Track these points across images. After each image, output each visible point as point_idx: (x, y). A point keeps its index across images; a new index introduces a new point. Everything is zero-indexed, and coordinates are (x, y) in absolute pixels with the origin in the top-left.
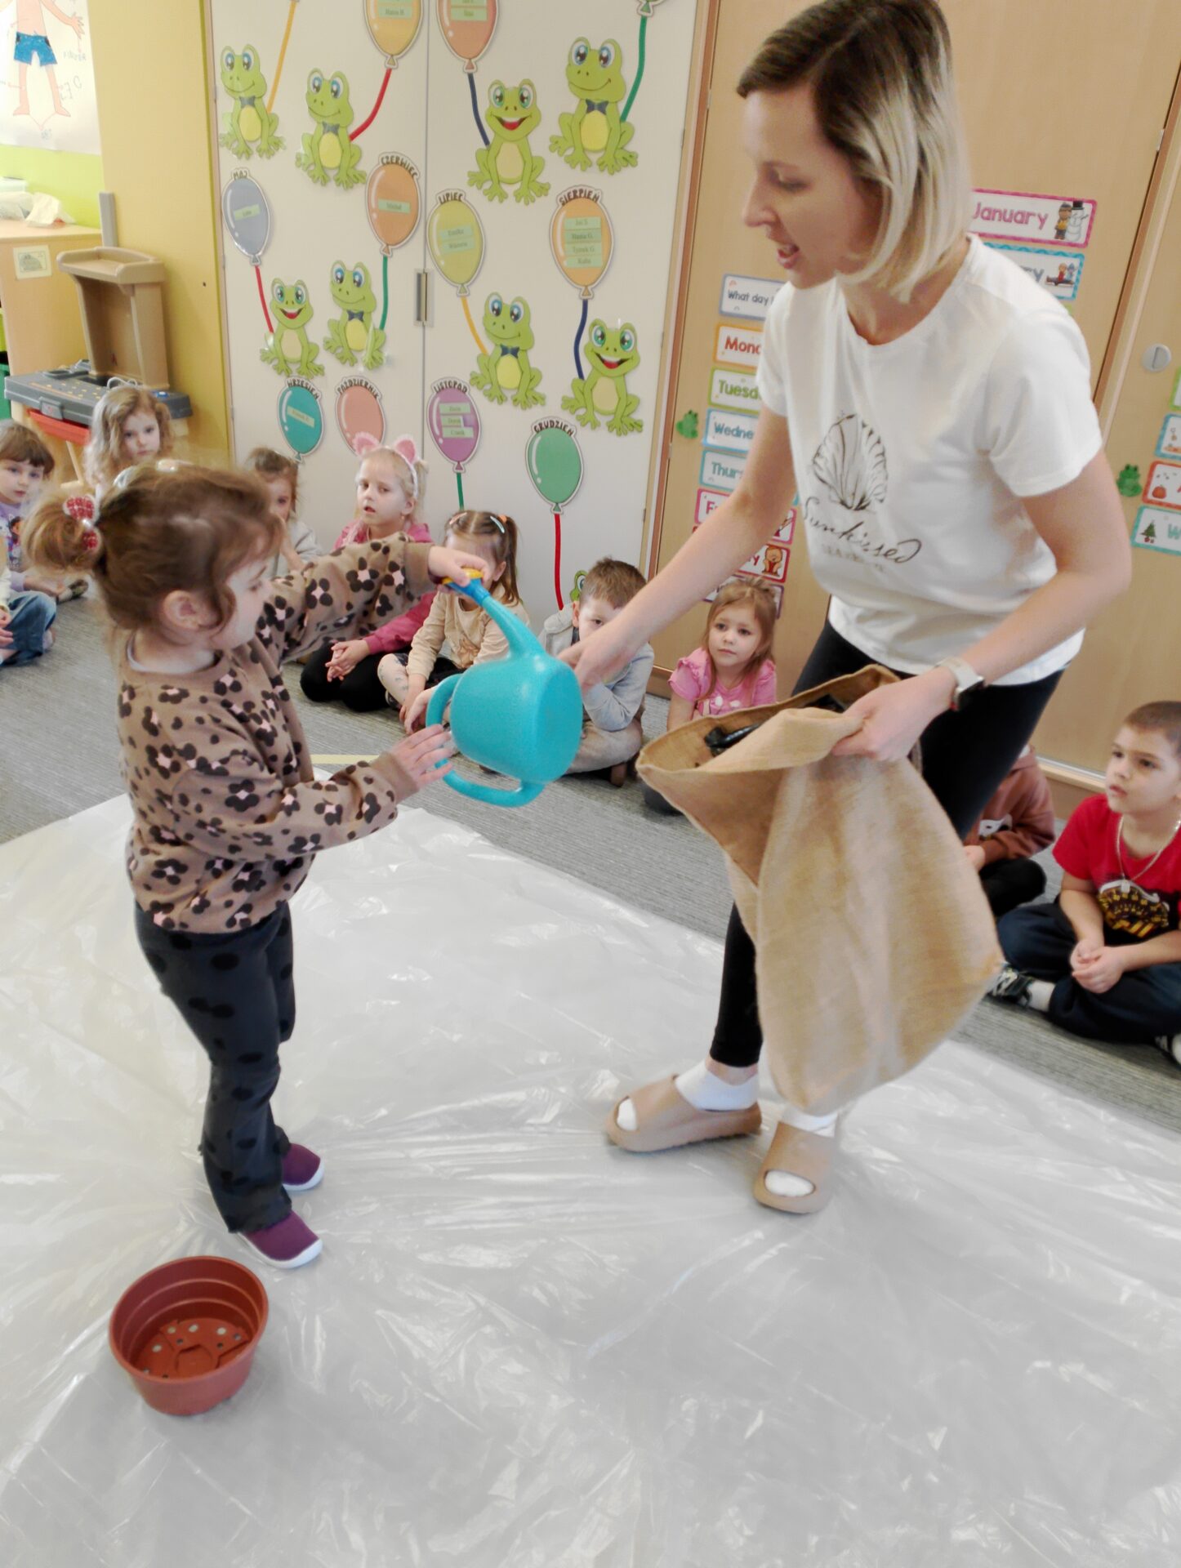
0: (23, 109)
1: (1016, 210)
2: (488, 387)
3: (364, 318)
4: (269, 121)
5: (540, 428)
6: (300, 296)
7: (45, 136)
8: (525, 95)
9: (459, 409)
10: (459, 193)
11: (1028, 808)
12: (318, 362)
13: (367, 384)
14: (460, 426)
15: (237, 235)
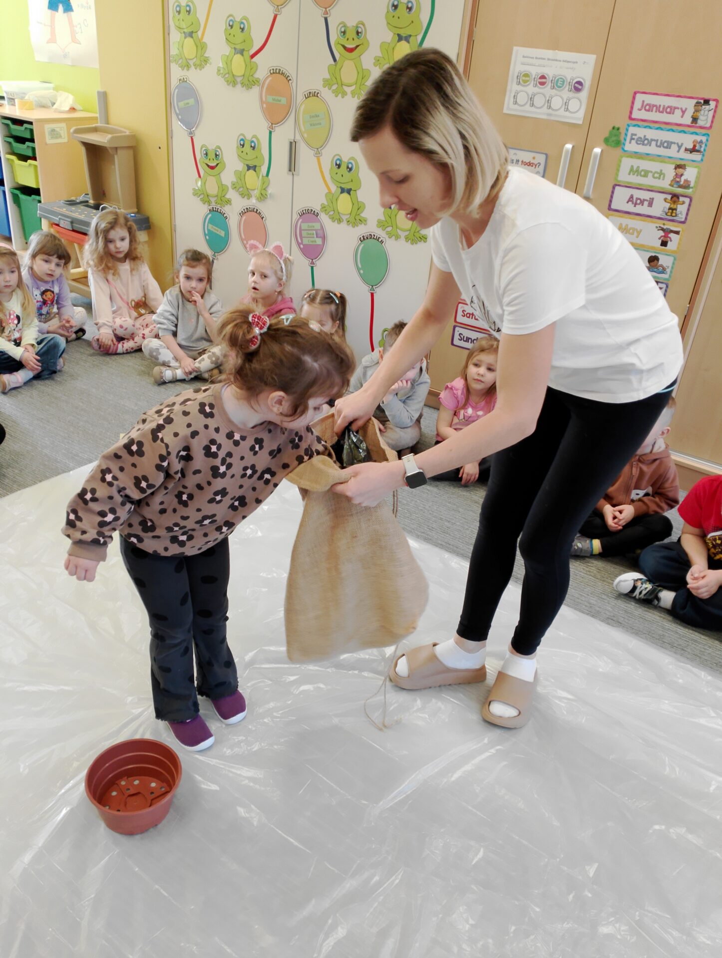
0: (53, 40)
1: (666, 106)
2: (332, 213)
3: (256, 169)
4: (201, 47)
5: (363, 239)
6: (218, 155)
7: (65, 56)
8: (360, 30)
9: (314, 227)
10: (317, 92)
11: (663, 483)
12: (228, 196)
13: (257, 210)
14: (314, 237)
15: (180, 117)
